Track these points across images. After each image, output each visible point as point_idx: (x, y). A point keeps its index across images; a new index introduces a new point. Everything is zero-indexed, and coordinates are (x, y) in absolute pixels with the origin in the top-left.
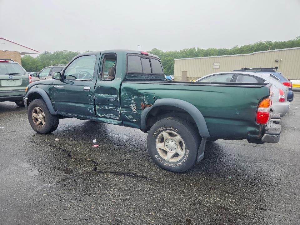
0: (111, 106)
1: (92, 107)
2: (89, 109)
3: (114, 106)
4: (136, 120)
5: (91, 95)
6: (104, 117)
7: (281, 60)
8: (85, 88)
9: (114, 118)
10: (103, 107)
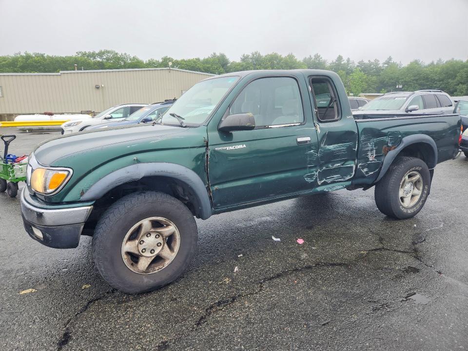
0: (337, 162)
1: (313, 172)
2: (308, 177)
3: (341, 161)
4: (372, 173)
5: (312, 151)
6: (325, 184)
7: (103, 86)
8: (299, 140)
9: (340, 180)
10: (324, 168)
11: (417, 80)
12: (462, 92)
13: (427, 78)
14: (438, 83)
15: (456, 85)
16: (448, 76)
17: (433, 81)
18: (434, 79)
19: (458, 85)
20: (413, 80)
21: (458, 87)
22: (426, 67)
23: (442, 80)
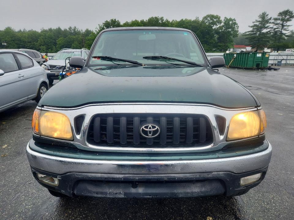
11: (14, 41)
12: (44, 51)
13: (20, 40)
14: (28, 44)
15: (39, 46)
16: (32, 40)
17: (25, 42)
18: (25, 41)
19: (40, 46)
20: (11, 40)
21: (41, 47)
22: (17, 32)
23: (30, 42)
